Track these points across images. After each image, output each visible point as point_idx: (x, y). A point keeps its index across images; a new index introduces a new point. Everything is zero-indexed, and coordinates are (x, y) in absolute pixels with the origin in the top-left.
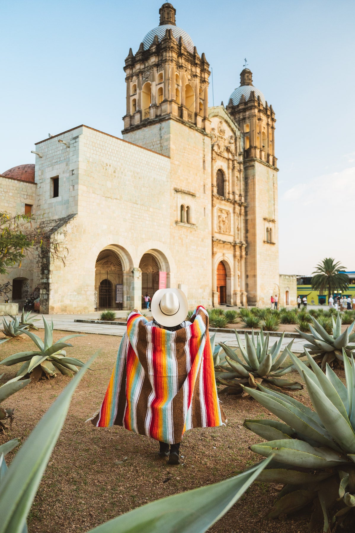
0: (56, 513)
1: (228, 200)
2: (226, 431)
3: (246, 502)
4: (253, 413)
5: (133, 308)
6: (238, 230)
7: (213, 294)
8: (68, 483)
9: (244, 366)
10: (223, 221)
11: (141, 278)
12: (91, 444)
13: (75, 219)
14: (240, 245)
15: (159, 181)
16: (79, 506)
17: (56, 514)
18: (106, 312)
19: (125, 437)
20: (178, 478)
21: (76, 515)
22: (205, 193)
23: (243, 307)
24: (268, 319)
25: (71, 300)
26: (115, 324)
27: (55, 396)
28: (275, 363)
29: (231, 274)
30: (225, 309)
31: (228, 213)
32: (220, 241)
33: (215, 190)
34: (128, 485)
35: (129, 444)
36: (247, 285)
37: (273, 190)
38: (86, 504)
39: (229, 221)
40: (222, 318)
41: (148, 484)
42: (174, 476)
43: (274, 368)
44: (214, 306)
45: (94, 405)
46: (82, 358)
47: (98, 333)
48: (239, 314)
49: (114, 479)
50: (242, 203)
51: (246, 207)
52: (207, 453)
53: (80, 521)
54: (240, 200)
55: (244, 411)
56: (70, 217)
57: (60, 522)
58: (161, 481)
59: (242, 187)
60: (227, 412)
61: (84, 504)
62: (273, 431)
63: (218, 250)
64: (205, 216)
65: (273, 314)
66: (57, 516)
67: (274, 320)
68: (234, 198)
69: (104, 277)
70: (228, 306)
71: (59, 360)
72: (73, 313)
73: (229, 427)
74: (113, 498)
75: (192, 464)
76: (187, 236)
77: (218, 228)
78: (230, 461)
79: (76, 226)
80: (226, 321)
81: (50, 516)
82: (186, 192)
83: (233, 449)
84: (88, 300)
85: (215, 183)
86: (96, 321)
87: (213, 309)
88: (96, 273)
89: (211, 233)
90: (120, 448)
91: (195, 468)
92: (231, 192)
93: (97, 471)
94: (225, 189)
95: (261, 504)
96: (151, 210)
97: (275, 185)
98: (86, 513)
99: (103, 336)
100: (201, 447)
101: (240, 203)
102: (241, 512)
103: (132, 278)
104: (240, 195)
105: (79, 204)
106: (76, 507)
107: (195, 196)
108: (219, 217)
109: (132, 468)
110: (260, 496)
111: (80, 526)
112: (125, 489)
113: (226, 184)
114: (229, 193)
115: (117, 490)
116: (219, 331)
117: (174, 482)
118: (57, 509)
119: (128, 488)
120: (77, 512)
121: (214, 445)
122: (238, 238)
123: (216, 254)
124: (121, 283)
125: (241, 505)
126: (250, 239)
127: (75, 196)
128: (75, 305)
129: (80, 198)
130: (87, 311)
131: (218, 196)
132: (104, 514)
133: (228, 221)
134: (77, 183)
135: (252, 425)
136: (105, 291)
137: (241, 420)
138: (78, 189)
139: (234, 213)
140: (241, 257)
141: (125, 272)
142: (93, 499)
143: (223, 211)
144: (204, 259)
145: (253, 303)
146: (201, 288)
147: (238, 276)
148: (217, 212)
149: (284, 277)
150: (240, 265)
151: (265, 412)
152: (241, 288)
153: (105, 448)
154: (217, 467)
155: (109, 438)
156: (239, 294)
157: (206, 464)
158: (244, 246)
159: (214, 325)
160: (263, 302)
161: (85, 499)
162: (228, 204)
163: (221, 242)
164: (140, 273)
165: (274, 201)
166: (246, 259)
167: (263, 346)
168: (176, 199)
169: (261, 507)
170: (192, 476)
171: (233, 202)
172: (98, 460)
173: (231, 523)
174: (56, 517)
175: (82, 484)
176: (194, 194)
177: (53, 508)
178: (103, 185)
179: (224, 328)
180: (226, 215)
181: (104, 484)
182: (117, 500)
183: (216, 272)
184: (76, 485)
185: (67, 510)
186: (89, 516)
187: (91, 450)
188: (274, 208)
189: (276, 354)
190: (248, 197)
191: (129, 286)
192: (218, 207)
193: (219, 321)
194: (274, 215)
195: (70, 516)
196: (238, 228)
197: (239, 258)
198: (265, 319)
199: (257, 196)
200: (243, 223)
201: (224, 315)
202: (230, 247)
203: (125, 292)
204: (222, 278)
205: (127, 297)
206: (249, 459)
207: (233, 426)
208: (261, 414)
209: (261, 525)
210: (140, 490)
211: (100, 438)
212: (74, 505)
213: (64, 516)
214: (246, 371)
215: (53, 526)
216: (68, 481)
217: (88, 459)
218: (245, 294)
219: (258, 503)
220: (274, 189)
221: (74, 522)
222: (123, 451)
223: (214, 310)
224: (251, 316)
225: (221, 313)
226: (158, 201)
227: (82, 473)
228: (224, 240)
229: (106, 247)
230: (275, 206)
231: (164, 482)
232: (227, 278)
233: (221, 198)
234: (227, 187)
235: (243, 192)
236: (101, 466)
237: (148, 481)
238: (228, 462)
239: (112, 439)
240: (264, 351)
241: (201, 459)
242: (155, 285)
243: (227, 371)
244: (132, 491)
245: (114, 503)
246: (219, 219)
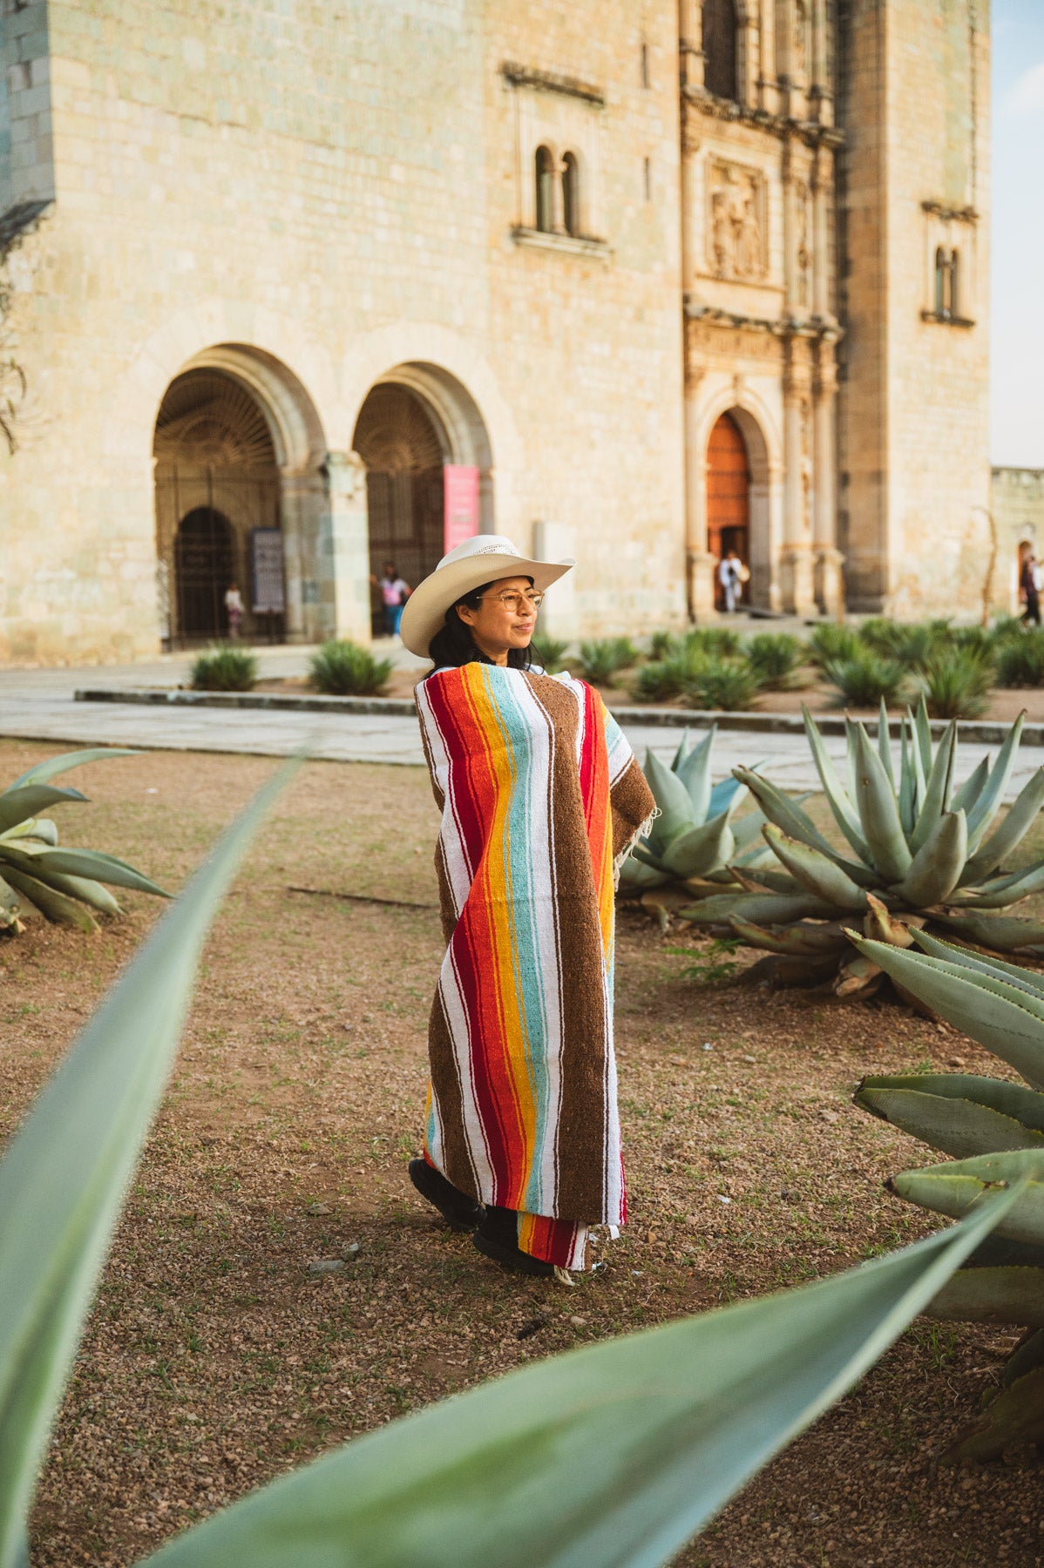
0: (83, 1459)
1: (756, 119)
2: (771, 1132)
3: (864, 1404)
4: (885, 1060)
5: (333, 632)
6: (804, 265)
7: (690, 563)
8: (123, 1348)
9: (843, 865)
10: (734, 222)
11: (361, 498)
12: (203, 1198)
13: (43, 225)
14: (813, 334)
15: (430, 32)
16: (177, 1433)
17: (87, 1462)
18: (213, 653)
19: (345, 1166)
20: (578, 1320)
21: (168, 1463)
22: (646, 84)
23: (824, 619)
24: (941, 667)
25: (51, 606)
26: (257, 704)
27: (26, 1012)
28: (978, 853)
29: (768, 471)
30: (747, 631)
31: (755, 183)
32: (719, 315)
33: (696, 67)
34: (372, 1351)
35: (363, 1192)
36: (842, 518)
37: (968, 64)
38: (204, 1425)
39: (762, 219)
40: (732, 666)
41: (456, 1347)
42: (561, 1312)
43: (974, 872)
44: (692, 617)
45: (199, 1045)
46: (128, 855)
47: (183, 745)
48: (807, 651)
49: (311, 1328)
50: (823, 130)
51: (839, 152)
52: (693, 1220)
53: (185, 1487)
54: (814, 117)
55: (845, 1053)
56: (19, 218)
57: (105, 1493)
58: (509, 1334)
59: (824, 51)
60: (773, 1060)
61: (197, 1424)
62: (983, 1120)
63: (712, 362)
64: (648, 196)
65: (961, 643)
66: (92, 1470)
67: (967, 670)
68: (786, 106)
69: (195, 497)
70: (756, 616)
71: (29, 862)
72: (67, 663)
73: (782, 1117)
74: (312, 1400)
75: (634, 1267)
76: (566, 296)
77: (712, 256)
78: (793, 1250)
79: (50, 262)
80: (751, 680)
81: (60, 1469)
82: (559, 82)
83: (805, 1204)
84: (128, 602)
85: (695, 37)
86: (172, 695)
87: (692, 629)
88: (157, 479)
89: (677, 278)
90: (326, 1210)
91: (645, 1281)
92: (770, 78)
93: (237, 1302)
94: (744, 64)
95: (928, 1410)
96: (397, 173)
97: (979, 38)
98: (209, 1456)
99: (209, 758)
100: (667, 1198)
101: (815, 132)
102: (848, 1441)
103: (319, 497)
104: (814, 94)
105: (59, 151)
106: (163, 1434)
107: (601, 101)
108: (716, 200)
109: (384, 1283)
110: (922, 1380)
111: (190, 1503)
112: (358, 1364)
113: (745, 37)
114: (760, 85)
115: (327, 1371)
116: (725, 724)
117: (560, 1332)
118: (88, 1447)
119: (371, 1362)
120: (172, 1453)
121: (724, 1189)
122: (803, 301)
123: (701, 376)
124: (271, 522)
125: (843, 1414)
126: (858, 303)
127: (36, 116)
128: (69, 625)
129: (60, 122)
130: (125, 652)
131: (708, 99)
132: (281, 1460)
133: (757, 218)
134: (44, 50)
135: (893, 1100)
136: (202, 560)
137: (832, 1088)
138: (47, 83)
139: (785, 178)
140: (817, 389)
141: (287, 472)
142: (230, 1406)
143: (735, 175)
144: (649, 405)
145: (870, 602)
146: (635, 537)
147: (805, 477)
148: (706, 179)
149: (1014, 480)
150: (810, 427)
151: (936, 1056)
152: (817, 534)
153: (263, 1209)
154: (738, 1273)
155: (274, 1172)
156: (806, 560)
157: (692, 1264)
158: (831, 337)
159: (700, 698)
160: (916, 596)
161: (200, 1407)
162: (757, 136)
163: (725, 322)
164: (355, 474)
165: (974, 118)
166: (839, 398)
167: (927, 776)
168: (510, 117)
169: (929, 1419)
170: (636, 1310)
171: (779, 126)
172: (238, 1260)
173: (805, 1482)
174: (89, 1475)
175: (182, 1352)
176: (596, 89)
177: (70, 1442)
178: (164, 57)
179: (746, 709)
180: (747, 194)
181: (272, 1348)
182: (331, 1407)
183: (701, 464)
184: (154, 1353)
185: (130, 1449)
186: (221, 1467)
187: (203, 1219)
188: (973, 149)
189: (983, 812)
190: (853, 103)
191: (312, 537)
192: (711, 154)
193: (721, 682)
194: (974, 186)
195: (143, 1470)
196: (802, 252)
197: (807, 395)
198: (925, 670)
199: (892, 96)
200: (829, 226)
201: (741, 654)
202: (768, 345)
203: (294, 563)
204: (729, 487)
205: (304, 586)
206: (872, 1240)
207: (802, 1112)
208: (917, 1061)
209: (931, 1487)
210: (425, 1369)
211: (237, 1174)
212: (155, 1428)
213: (120, 1469)
214: (851, 887)
215: (78, 1505)
216: (123, 1339)
217: (196, 1256)
218: (835, 558)
219: (915, 1406)
220: (973, 56)
221: (162, 1492)
222: (338, 1222)
223: (697, 634)
224: (864, 655)
225: (726, 645)
226: (429, 130)
227: (177, 1310)
228: (739, 310)
229: (197, 357)
230: (979, 142)
231: (521, 1336)
232: (754, 489)
233: (725, 108)
234: (752, 55)
235: (828, 74)
236: (253, 1278)
237: (455, 1333)
238: (784, 1253)
239: (288, 1174)
240: (931, 798)
241: (669, 1243)
242: (428, 529)
243: (768, 890)
244: (389, 1371)
245: (320, 1416)
246: (714, 210)
